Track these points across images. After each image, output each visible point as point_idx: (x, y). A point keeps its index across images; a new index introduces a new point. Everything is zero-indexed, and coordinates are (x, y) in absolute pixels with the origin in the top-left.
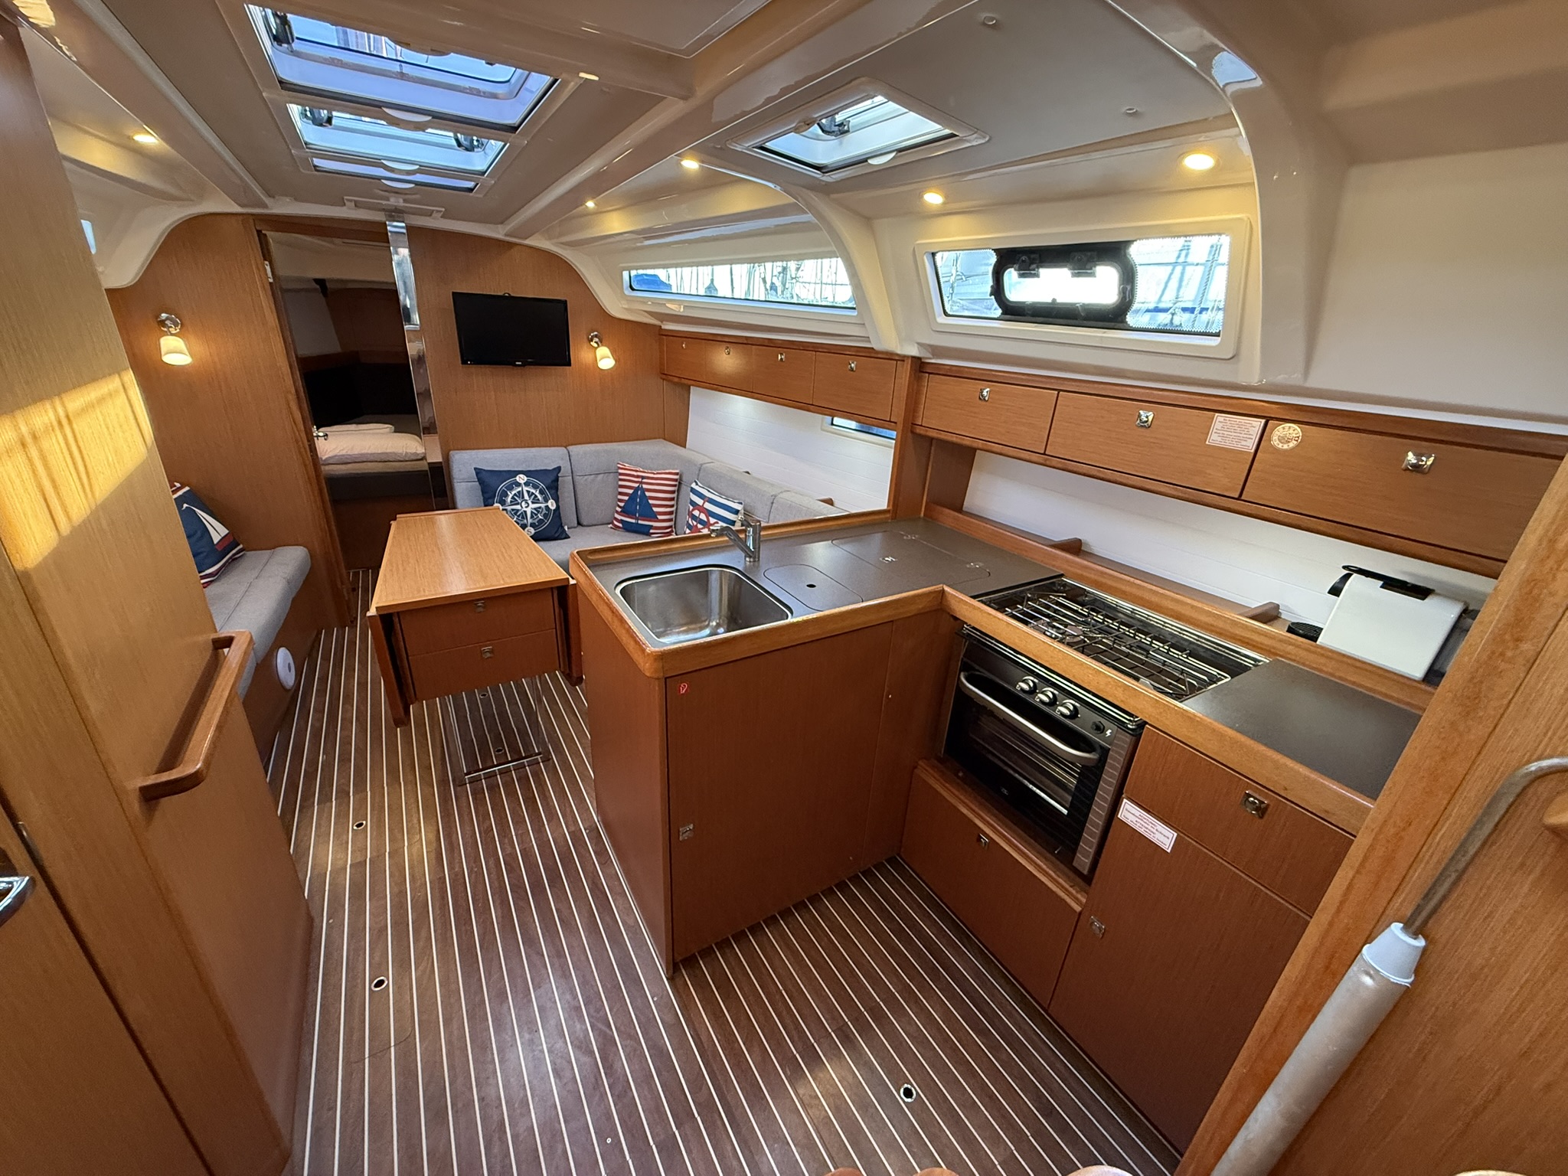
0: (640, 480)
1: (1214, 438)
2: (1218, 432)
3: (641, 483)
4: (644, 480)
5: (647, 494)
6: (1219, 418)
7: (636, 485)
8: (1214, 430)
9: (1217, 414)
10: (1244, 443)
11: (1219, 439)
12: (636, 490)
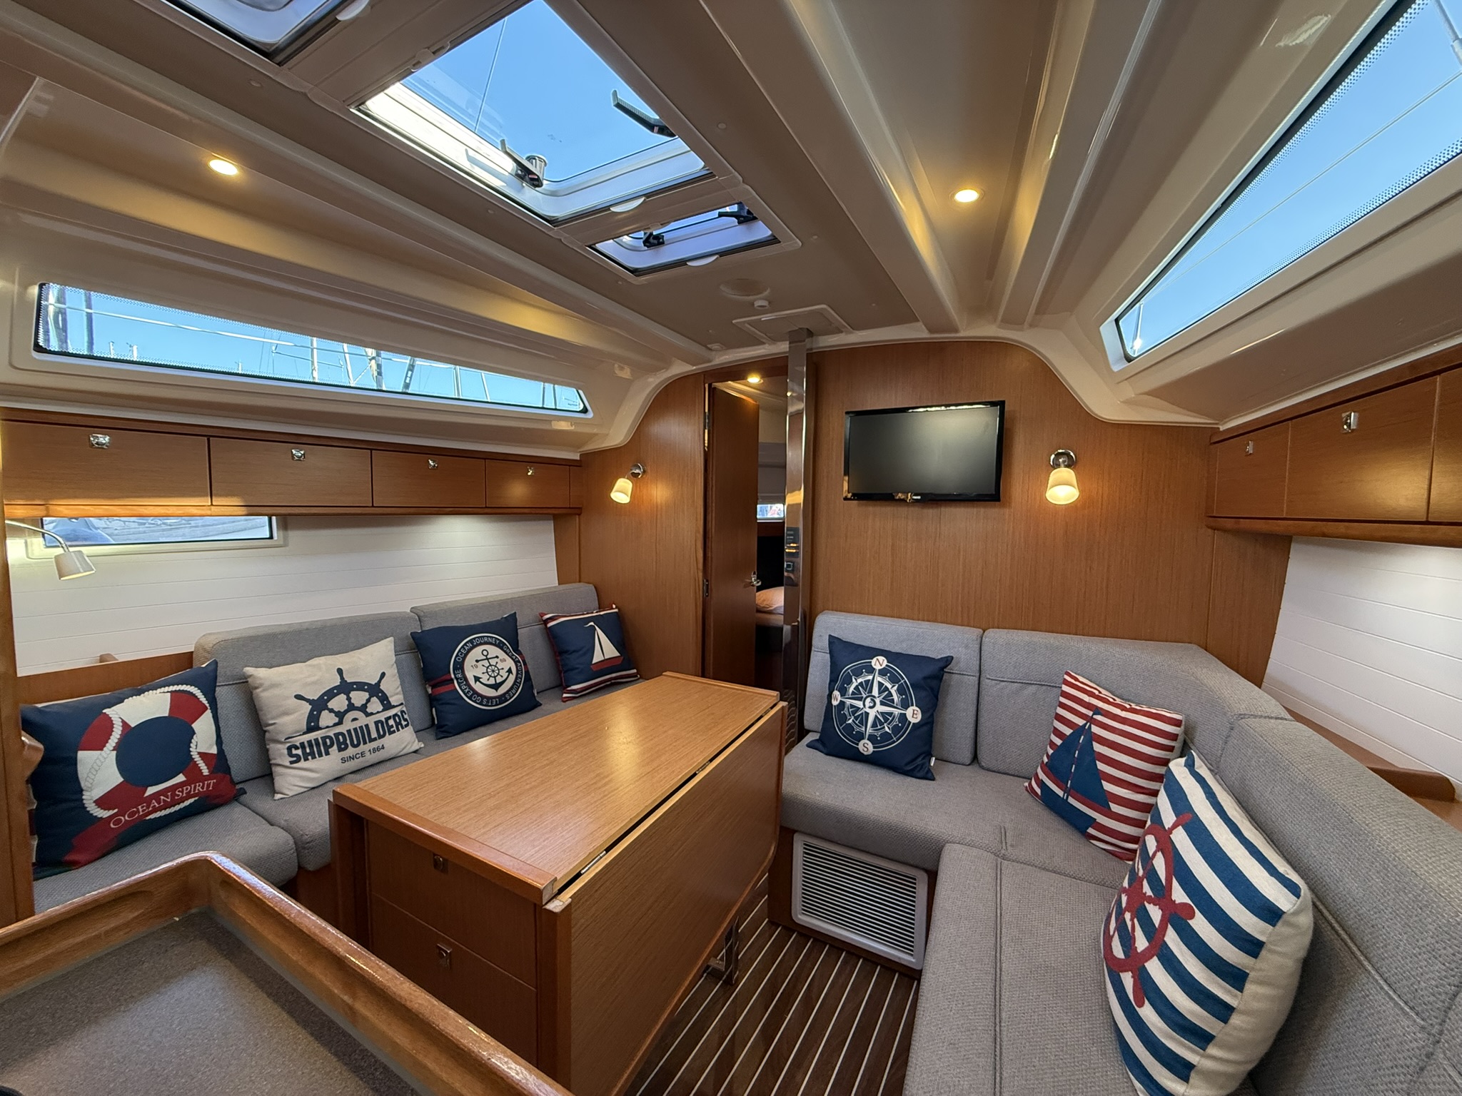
0: (1090, 713)
3: (1091, 720)
4: (1099, 718)
5: (1097, 747)
7: (1081, 722)
12: (1079, 730)
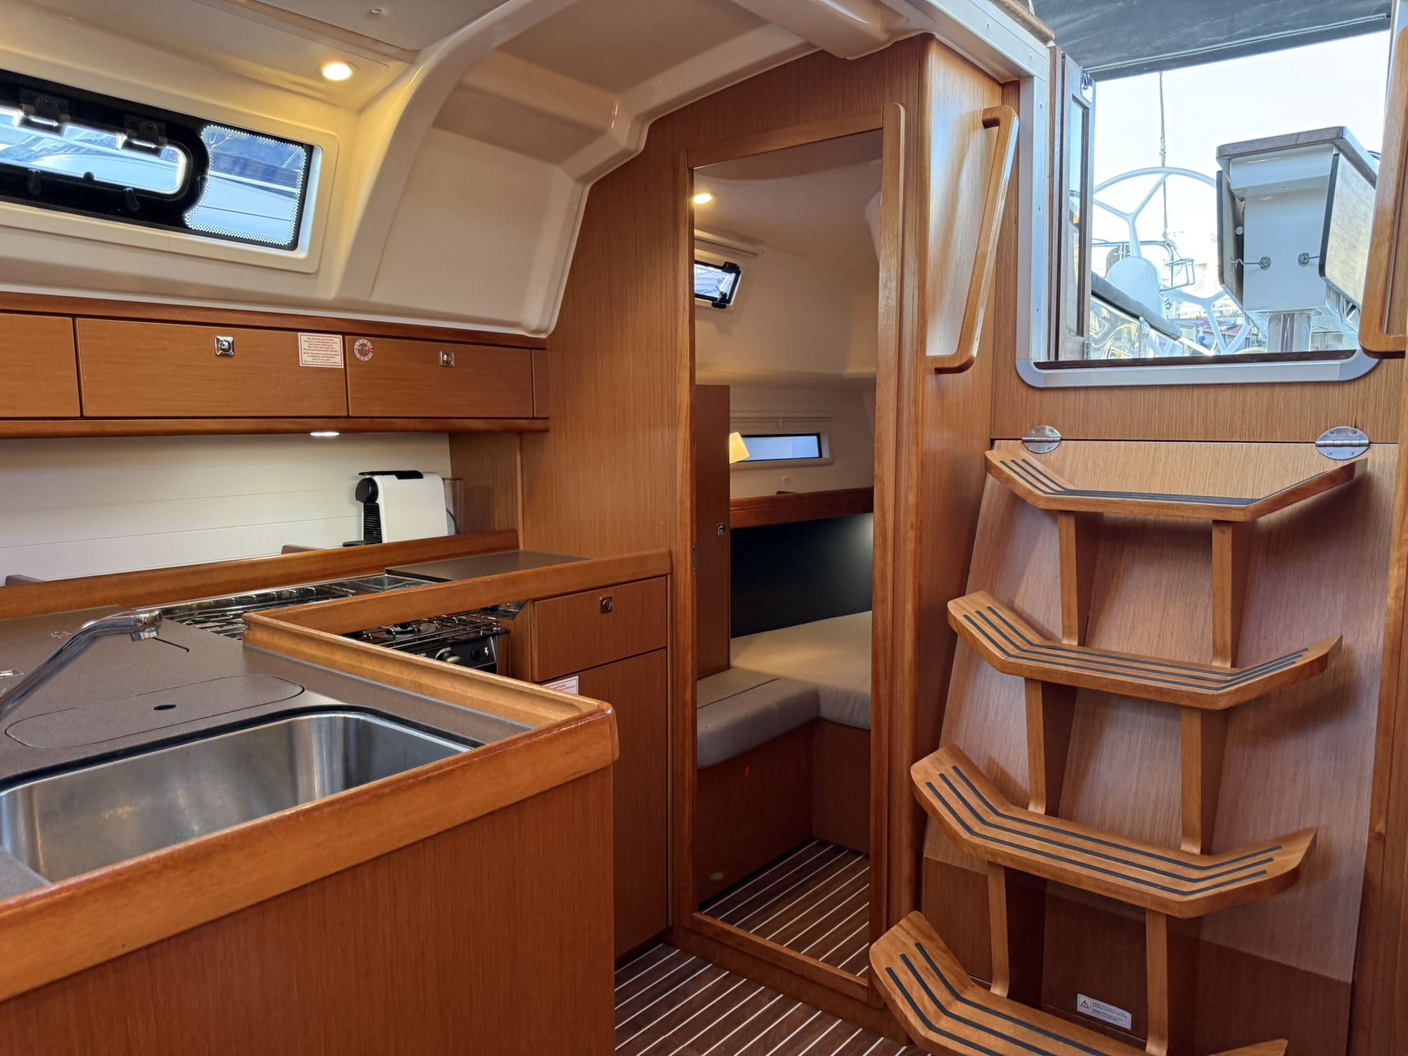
1: (306, 359)
2: (307, 351)
6: (303, 338)
8: (303, 351)
9: (299, 334)
10: (333, 360)
11: (311, 359)
